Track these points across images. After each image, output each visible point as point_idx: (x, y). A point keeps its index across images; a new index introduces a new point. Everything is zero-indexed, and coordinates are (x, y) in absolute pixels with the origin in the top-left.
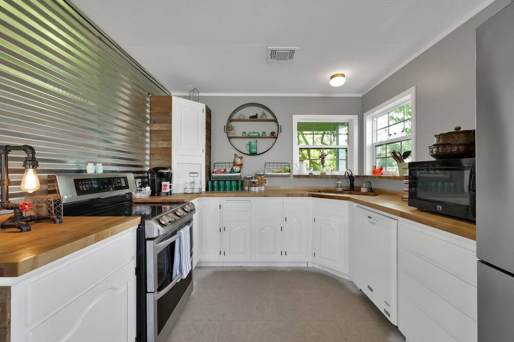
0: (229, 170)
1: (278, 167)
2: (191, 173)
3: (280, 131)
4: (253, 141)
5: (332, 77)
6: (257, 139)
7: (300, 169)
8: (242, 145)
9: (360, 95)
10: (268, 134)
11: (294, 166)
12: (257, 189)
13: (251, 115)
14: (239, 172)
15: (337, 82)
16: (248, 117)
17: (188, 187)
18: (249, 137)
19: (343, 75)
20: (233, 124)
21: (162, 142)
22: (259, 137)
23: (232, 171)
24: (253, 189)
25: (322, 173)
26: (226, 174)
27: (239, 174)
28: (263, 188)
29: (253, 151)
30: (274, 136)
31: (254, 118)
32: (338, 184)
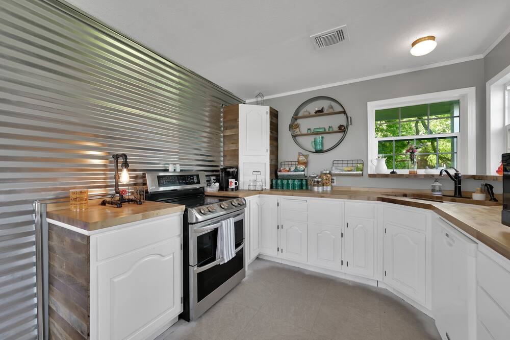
0: (293, 168)
1: (349, 165)
2: (254, 171)
3: (350, 123)
4: (319, 138)
5: (414, 44)
6: (323, 135)
7: (377, 167)
8: (308, 142)
9: (481, 56)
10: (336, 129)
11: (369, 163)
12: (320, 189)
13: (317, 109)
14: (304, 171)
15: (424, 49)
16: (313, 113)
17: (252, 184)
18: (315, 133)
19: (433, 38)
20: (299, 121)
21: (232, 145)
22: (325, 132)
23: (296, 170)
24: (316, 188)
25: (410, 173)
26: (290, 173)
27: (303, 173)
28: (329, 188)
29: (319, 148)
30: (342, 129)
31: (320, 112)
32: (434, 187)
